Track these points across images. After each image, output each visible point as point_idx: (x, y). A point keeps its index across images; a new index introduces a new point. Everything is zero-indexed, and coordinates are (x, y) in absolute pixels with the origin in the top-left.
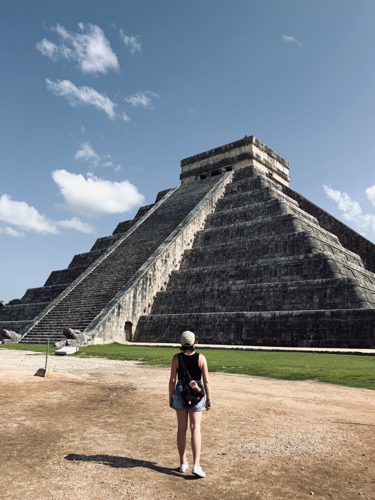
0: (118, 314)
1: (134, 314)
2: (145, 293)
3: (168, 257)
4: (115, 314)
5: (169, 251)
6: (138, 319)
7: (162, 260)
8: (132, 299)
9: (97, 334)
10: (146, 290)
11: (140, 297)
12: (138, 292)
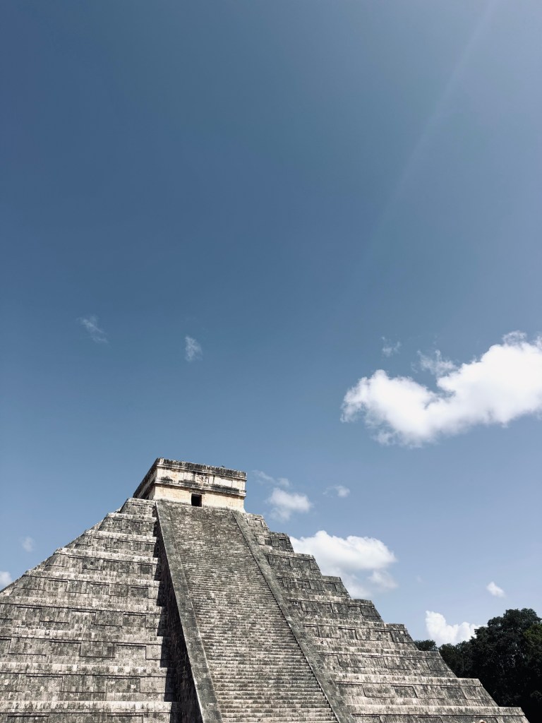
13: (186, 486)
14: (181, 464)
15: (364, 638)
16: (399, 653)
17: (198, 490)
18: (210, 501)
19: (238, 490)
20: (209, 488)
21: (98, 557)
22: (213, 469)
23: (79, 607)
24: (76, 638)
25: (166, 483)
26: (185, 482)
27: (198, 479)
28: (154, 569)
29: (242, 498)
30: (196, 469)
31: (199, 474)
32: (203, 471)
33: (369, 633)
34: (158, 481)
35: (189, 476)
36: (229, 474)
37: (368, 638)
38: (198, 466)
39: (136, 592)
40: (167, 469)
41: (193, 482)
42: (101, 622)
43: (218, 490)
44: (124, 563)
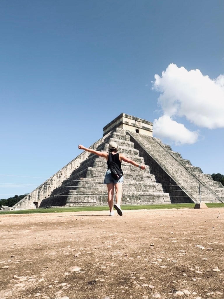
0: (29, 199)
1: (38, 199)
2: (45, 191)
3: (61, 174)
4: (27, 199)
5: (62, 172)
6: (42, 201)
7: (57, 176)
8: (37, 193)
9: (16, 207)
10: (46, 189)
11: (43, 192)
12: (41, 190)
13: (134, 126)
14: (131, 117)
15: (202, 178)
16: (212, 182)
17: (138, 127)
18: (142, 132)
19: (150, 129)
20: (141, 127)
21: (120, 148)
22: (142, 120)
23: (125, 164)
24: (131, 174)
25: (127, 123)
26: (133, 124)
27: (137, 123)
28: (138, 154)
29: (152, 132)
30: (136, 119)
31: (137, 121)
32: (139, 120)
33: (203, 176)
34: (124, 122)
35: (134, 122)
36: (147, 123)
37: (203, 178)
38: (136, 118)
39: (138, 161)
40: (126, 118)
41: (135, 124)
42: (133, 170)
43: (144, 128)
44: (129, 151)
